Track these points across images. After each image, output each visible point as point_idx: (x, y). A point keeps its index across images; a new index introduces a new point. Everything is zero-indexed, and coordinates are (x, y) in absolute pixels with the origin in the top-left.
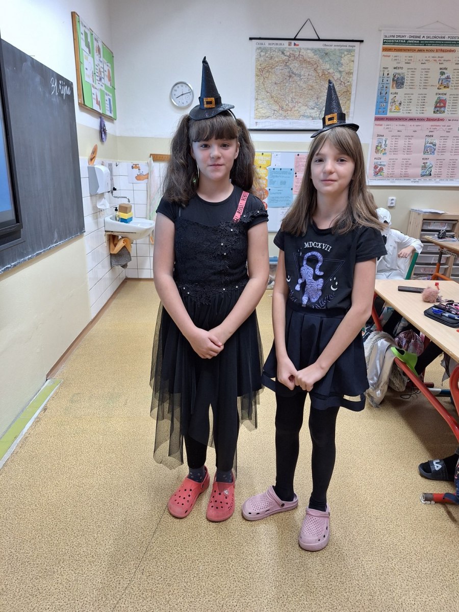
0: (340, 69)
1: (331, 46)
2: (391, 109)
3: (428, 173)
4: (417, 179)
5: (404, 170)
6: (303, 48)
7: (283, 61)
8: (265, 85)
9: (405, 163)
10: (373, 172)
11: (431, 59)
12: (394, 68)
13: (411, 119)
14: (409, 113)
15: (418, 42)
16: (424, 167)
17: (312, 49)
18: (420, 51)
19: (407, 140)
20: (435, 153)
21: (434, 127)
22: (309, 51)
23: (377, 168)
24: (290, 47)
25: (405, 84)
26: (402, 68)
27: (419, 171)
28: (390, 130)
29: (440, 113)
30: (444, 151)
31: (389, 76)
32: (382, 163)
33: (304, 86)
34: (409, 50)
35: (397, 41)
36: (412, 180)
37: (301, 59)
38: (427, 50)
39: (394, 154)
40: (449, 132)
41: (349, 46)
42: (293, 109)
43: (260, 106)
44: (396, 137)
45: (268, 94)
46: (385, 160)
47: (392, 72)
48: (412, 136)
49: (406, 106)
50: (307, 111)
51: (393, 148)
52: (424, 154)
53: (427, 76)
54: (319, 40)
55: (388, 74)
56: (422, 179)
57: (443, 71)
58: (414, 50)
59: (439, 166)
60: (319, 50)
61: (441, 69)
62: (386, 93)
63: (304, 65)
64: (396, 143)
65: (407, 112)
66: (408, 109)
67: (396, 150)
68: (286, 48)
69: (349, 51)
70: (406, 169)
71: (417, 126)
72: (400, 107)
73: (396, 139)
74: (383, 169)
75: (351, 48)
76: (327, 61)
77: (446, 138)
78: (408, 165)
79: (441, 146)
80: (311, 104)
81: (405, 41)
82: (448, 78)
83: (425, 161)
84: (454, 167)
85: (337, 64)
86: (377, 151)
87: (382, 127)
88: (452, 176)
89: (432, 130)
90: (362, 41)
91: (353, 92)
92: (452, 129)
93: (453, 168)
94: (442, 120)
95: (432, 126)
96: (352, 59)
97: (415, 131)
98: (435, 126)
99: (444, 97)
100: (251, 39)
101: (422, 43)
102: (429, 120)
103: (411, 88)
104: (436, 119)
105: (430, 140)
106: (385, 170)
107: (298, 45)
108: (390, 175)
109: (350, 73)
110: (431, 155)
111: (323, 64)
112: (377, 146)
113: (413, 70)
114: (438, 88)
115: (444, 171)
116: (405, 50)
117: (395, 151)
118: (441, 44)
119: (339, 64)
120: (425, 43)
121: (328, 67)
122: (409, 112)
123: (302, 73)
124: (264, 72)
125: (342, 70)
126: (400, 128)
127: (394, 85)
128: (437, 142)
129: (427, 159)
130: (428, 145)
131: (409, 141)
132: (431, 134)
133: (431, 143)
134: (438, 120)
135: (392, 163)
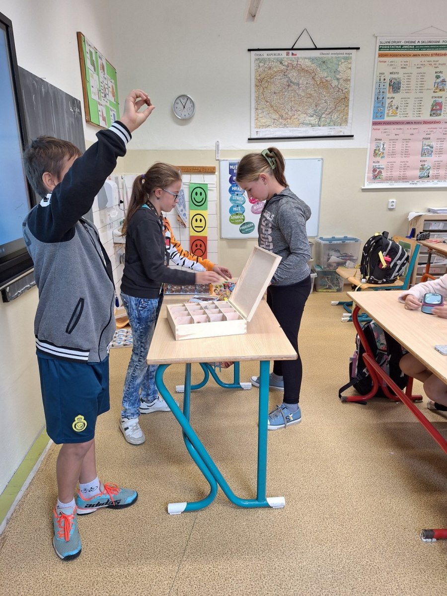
0: (338, 76)
1: (329, 54)
2: (388, 114)
3: (426, 175)
4: (415, 181)
5: (402, 173)
6: (301, 58)
7: (282, 71)
8: (265, 95)
9: (402, 166)
10: (372, 175)
11: (426, 63)
12: (391, 73)
13: (408, 123)
15: (413, 47)
16: (422, 169)
17: (309, 58)
18: (415, 55)
19: (405, 143)
20: (432, 155)
21: (431, 130)
22: (307, 60)
23: (376, 171)
24: (287, 57)
25: (401, 88)
26: (398, 73)
29: (436, 116)
30: (441, 153)
31: (385, 81)
32: (380, 166)
33: (303, 94)
34: (404, 55)
35: (393, 47)
36: (410, 182)
37: (299, 68)
38: (422, 55)
41: (346, 54)
42: (293, 118)
43: (260, 115)
45: (268, 103)
46: (383, 163)
47: (388, 77)
48: (410, 139)
49: (403, 110)
50: (307, 119)
51: (391, 151)
52: (422, 156)
53: (423, 80)
54: (316, 49)
55: (384, 80)
56: (421, 181)
57: (438, 74)
58: (409, 55)
59: (436, 167)
60: (316, 59)
61: (436, 73)
62: (383, 98)
63: (302, 74)
64: (394, 146)
65: (404, 115)
66: (405, 113)
68: (284, 58)
69: (346, 59)
70: (405, 171)
71: (414, 129)
72: (397, 111)
74: (381, 172)
75: (348, 55)
76: (324, 70)
78: (406, 168)
79: (439, 148)
80: (310, 111)
81: (400, 47)
82: (444, 81)
83: (423, 163)
85: (334, 72)
86: (375, 154)
87: (380, 131)
89: (429, 133)
90: (358, 48)
91: (351, 98)
94: (439, 122)
95: (428, 129)
96: (349, 67)
97: (412, 134)
98: (431, 128)
99: (440, 100)
100: (249, 50)
101: (417, 48)
102: (425, 122)
103: (407, 92)
104: (432, 122)
105: (426, 142)
106: (384, 174)
107: (296, 55)
108: (388, 178)
109: (347, 80)
110: (428, 157)
111: (322, 72)
112: (375, 150)
113: (409, 75)
114: (434, 92)
115: (442, 172)
116: (400, 55)
117: (393, 154)
118: (436, 48)
119: (336, 71)
120: (420, 48)
121: (326, 75)
123: (301, 82)
124: (263, 82)
125: (340, 77)
126: (397, 132)
127: (391, 90)
128: (433, 144)
129: (424, 161)
130: (425, 147)
131: (406, 144)
132: (428, 136)
133: (428, 146)
134: (435, 122)
135: (390, 166)
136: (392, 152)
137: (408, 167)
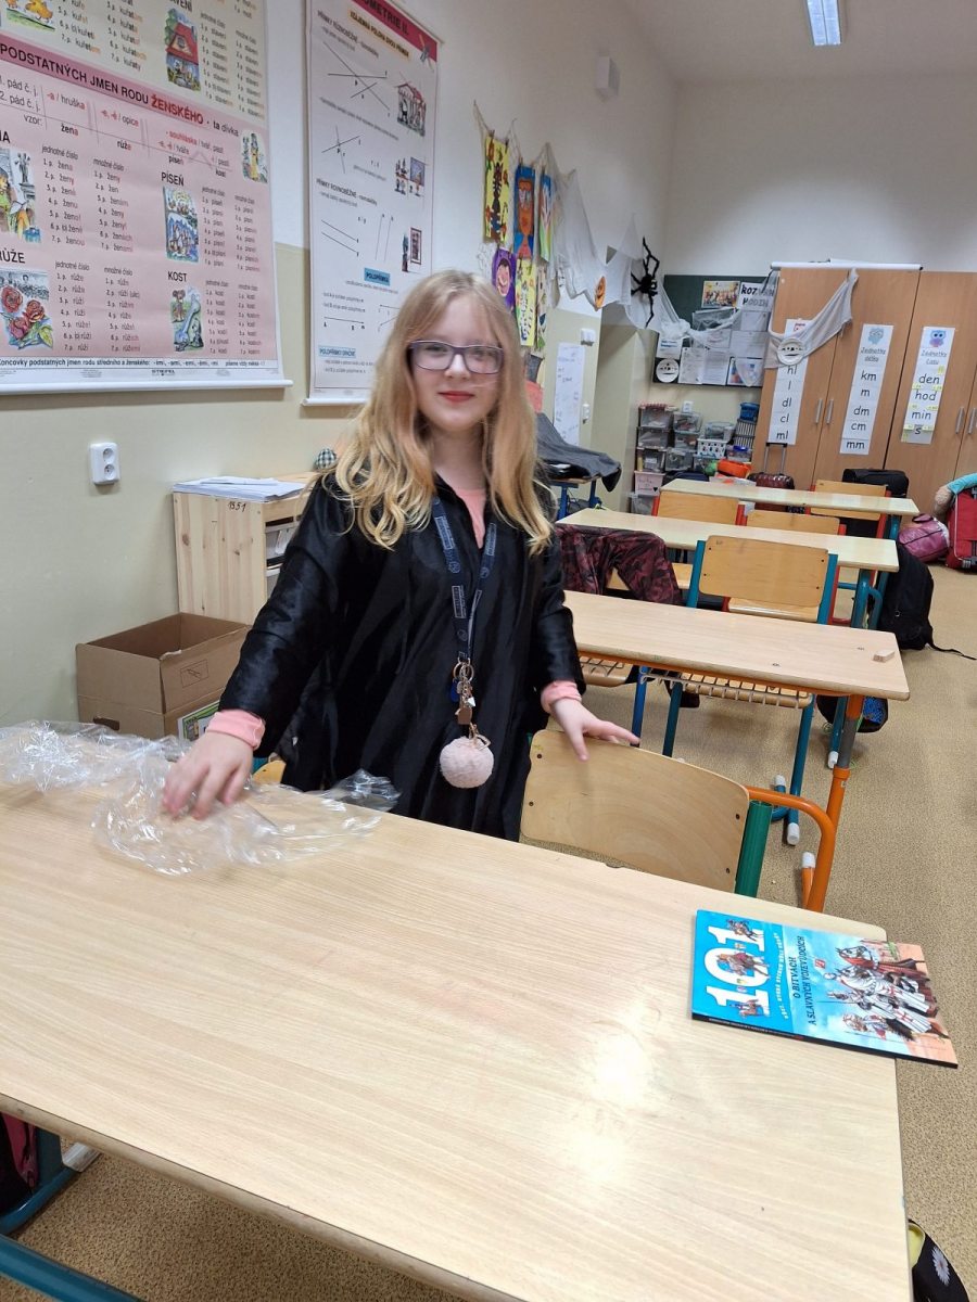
3: (192, 335)
5: (118, 321)
9: (117, 288)
10: (5, 322)
13: (102, 83)
14: (88, 46)
16: (179, 311)
19: (106, 182)
20: (199, 254)
23: (17, 302)
27: (164, 326)
28: (26, 110)
29: (187, 86)
39: (70, 241)
40: (223, 174)
44: (63, 157)
46: (38, 265)
48: (120, 168)
49: (70, 7)
51: (59, 209)
52: (169, 253)
56: (182, 359)
64: (67, 185)
66: (81, 26)
67: (73, 223)
70: (127, 316)
71: (128, 121)
72: (49, 6)
73: (62, 165)
74: (41, 312)
77: (217, 197)
78: (128, 299)
79: (211, 228)
83: (178, 286)
84: (253, 316)
88: (253, 351)
89: (176, 154)
92: (226, 163)
93: (251, 320)
94: (197, 118)
97: (125, 146)
98: (181, 136)
99: (187, 18)
102: (158, 103)
104: (180, 110)
105: (175, 194)
106: (53, 319)
108: (75, 343)
110: (189, 262)
117: (71, 226)
126: (74, 117)
128: (194, 205)
129: (181, 277)
130: (176, 217)
131: (113, 189)
132: (175, 169)
133: (182, 211)
134: (186, 114)
135: (69, 283)
136: (67, 216)
137: (135, 295)
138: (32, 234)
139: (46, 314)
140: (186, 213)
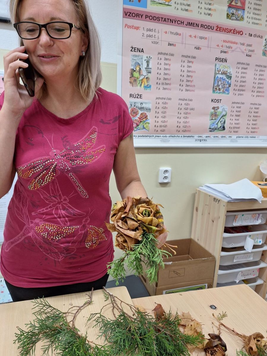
3: (220, 125)
4: (204, 136)
5: (182, 120)
9: (183, 106)
13: (191, 24)
14: (187, 10)
16: (214, 115)
19: (186, 64)
20: (230, 91)
21: (228, 44)
23: (136, 113)
27: (207, 122)
28: (153, 39)
29: (237, 20)
30: (243, 88)
32: (144, 105)
36: (196, 137)
39: (164, 89)
40: (250, 56)
44: (167, 56)
46: (148, 99)
48: (194, 58)
51: (162, 77)
52: (214, 91)
56: (212, 135)
59: (235, 113)
64: (167, 67)
65: (184, 7)
66: (186, 2)
67: (167, 82)
70: (186, 118)
71: (201, 38)
73: (166, 59)
74: (146, 117)
77: (245, 66)
78: (188, 111)
79: (239, 79)
83: (216, 105)
84: (256, 116)
86: (133, 80)
87: (141, 31)
88: (253, 132)
89: (225, 49)
92: (253, 51)
93: (255, 118)
94: (240, 33)
95: (224, 41)
97: (198, 48)
98: (229, 42)
102: (219, 29)
104: (231, 30)
105: (221, 66)
106: (151, 120)
108: (159, 129)
110: (224, 95)
115: (243, 122)
117: (165, 83)
122: (187, 8)
126: (172, 38)
128: (232, 71)
129: (218, 101)
130: (220, 76)
131: (189, 67)
132: (223, 56)
133: (223, 73)
134: (234, 32)
135: (161, 105)
136: (165, 79)
137: (192, 109)
138: (148, 87)
139: (148, 117)
140: (226, 74)
